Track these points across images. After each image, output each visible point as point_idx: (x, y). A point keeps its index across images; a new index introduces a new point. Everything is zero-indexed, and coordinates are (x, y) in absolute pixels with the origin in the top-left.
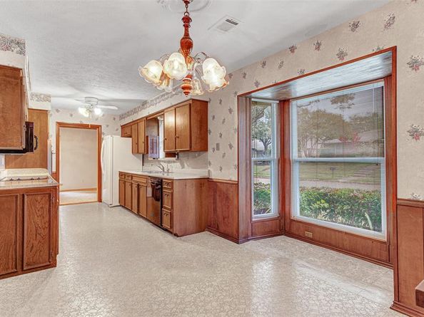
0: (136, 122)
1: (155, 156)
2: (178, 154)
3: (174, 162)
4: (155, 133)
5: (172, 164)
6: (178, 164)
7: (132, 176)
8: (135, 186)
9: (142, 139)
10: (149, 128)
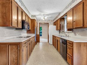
0: (57, 21)
1: (63, 30)
2: (73, 30)
3: (71, 33)
4: (63, 23)
5: (70, 34)
6: (73, 34)
7: (55, 37)
8: (56, 40)
9: (59, 25)
10: (61, 22)
